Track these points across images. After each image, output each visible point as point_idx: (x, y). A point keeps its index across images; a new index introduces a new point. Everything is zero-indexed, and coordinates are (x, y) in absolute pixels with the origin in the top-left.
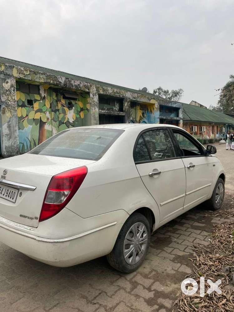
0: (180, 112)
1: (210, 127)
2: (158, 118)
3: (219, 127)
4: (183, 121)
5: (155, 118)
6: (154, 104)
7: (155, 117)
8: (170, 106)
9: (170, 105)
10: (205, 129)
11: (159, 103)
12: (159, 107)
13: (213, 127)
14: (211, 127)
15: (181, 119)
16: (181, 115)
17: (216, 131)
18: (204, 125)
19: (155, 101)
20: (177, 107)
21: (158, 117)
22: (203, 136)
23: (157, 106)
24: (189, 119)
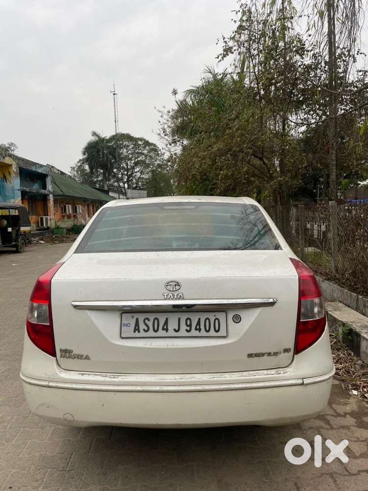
0: (49, 181)
1: (84, 207)
2: (19, 190)
3: (95, 206)
4: (54, 196)
5: (13, 190)
6: (11, 165)
7: (13, 188)
8: (33, 171)
9: (34, 169)
10: (81, 210)
11: (18, 164)
12: (18, 171)
13: (88, 205)
14: (86, 207)
15: (50, 193)
16: (50, 187)
17: (92, 213)
18: (78, 204)
19: (12, 159)
20: (43, 173)
21: (19, 188)
22: (78, 221)
23: (14, 168)
24: (62, 193)
